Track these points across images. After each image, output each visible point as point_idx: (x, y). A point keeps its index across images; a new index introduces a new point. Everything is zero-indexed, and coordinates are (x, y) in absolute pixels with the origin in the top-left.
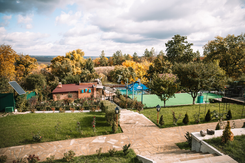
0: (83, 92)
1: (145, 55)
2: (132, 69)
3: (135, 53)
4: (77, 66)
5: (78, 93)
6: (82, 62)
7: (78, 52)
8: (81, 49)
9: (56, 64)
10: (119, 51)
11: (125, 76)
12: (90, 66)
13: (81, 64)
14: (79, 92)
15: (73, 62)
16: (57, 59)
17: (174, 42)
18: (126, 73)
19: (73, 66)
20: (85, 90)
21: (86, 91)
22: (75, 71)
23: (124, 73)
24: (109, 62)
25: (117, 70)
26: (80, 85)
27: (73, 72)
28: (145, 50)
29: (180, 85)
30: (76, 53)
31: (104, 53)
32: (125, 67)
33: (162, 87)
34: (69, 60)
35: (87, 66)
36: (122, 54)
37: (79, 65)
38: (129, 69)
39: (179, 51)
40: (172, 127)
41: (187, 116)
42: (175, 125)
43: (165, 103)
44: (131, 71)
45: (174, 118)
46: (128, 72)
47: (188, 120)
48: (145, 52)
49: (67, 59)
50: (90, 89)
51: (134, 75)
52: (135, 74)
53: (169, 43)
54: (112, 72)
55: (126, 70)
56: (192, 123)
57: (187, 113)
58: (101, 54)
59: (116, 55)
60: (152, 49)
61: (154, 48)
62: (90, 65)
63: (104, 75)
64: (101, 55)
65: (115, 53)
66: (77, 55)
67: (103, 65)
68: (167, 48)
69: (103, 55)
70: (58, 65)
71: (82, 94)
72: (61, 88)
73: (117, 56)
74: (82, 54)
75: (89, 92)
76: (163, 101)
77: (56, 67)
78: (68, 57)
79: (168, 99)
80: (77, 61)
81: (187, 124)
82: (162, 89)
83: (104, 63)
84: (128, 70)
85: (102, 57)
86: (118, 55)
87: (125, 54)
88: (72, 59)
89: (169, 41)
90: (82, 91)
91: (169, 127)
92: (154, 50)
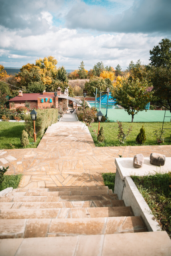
0: (44, 101)
1: (130, 68)
2: (109, 81)
3: (118, 65)
4: (47, 76)
5: (37, 102)
6: (54, 72)
7: (50, 60)
8: (53, 56)
9: (23, 72)
10: (101, 63)
11: (100, 88)
12: (62, 76)
13: (52, 73)
14: (39, 101)
15: (44, 71)
16: (27, 67)
17: (160, 48)
18: (102, 85)
19: (42, 75)
20: (45, 99)
21: (46, 101)
22: (45, 80)
23: (100, 84)
24: (89, 74)
25: (92, 81)
26: (43, 94)
27: (42, 81)
28: (130, 63)
29: (153, 94)
30: (47, 61)
31: (84, 64)
32: (102, 78)
33: (128, 96)
34: (38, 67)
35: (59, 76)
36: (103, 66)
37: (50, 73)
38: (106, 81)
39: (165, 59)
40: (116, 146)
41: (143, 132)
42: (121, 143)
43: (133, 118)
44: (108, 83)
45: (121, 133)
46: (104, 84)
47: (143, 137)
48: (130, 65)
49: (37, 67)
50: (51, 99)
51: (111, 88)
52: (113, 87)
53: (154, 50)
54: (87, 84)
55: (102, 82)
56: (151, 143)
57: (143, 127)
58: (81, 65)
59: (96, 67)
60: (138, 62)
61: (140, 61)
62: (63, 74)
63: (80, 88)
64: (80, 67)
65: (96, 65)
66: (48, 64)
67: (82, 78)
68: (151, 56)
69: (83, 67)
70: (26, 73)
71: (41, 104)
72: (21, 96)
73: (98, 68)
74: (54, 62)
75: (50, 102)
76: (131, 115)
77: (22, 75)
78: (38, 64)
79: (137, 112)
80: (48, 69)
81: (141, 143)
82: (128, 99)
83: (83, 76)
84: (104, 81)
85: (81, 69)
86: (100, 67)
87: (107, 67)
88: (43, 67)
89: (155, 47)
90: (42, 100)
91: (111, 146)
92: (141, 63)
